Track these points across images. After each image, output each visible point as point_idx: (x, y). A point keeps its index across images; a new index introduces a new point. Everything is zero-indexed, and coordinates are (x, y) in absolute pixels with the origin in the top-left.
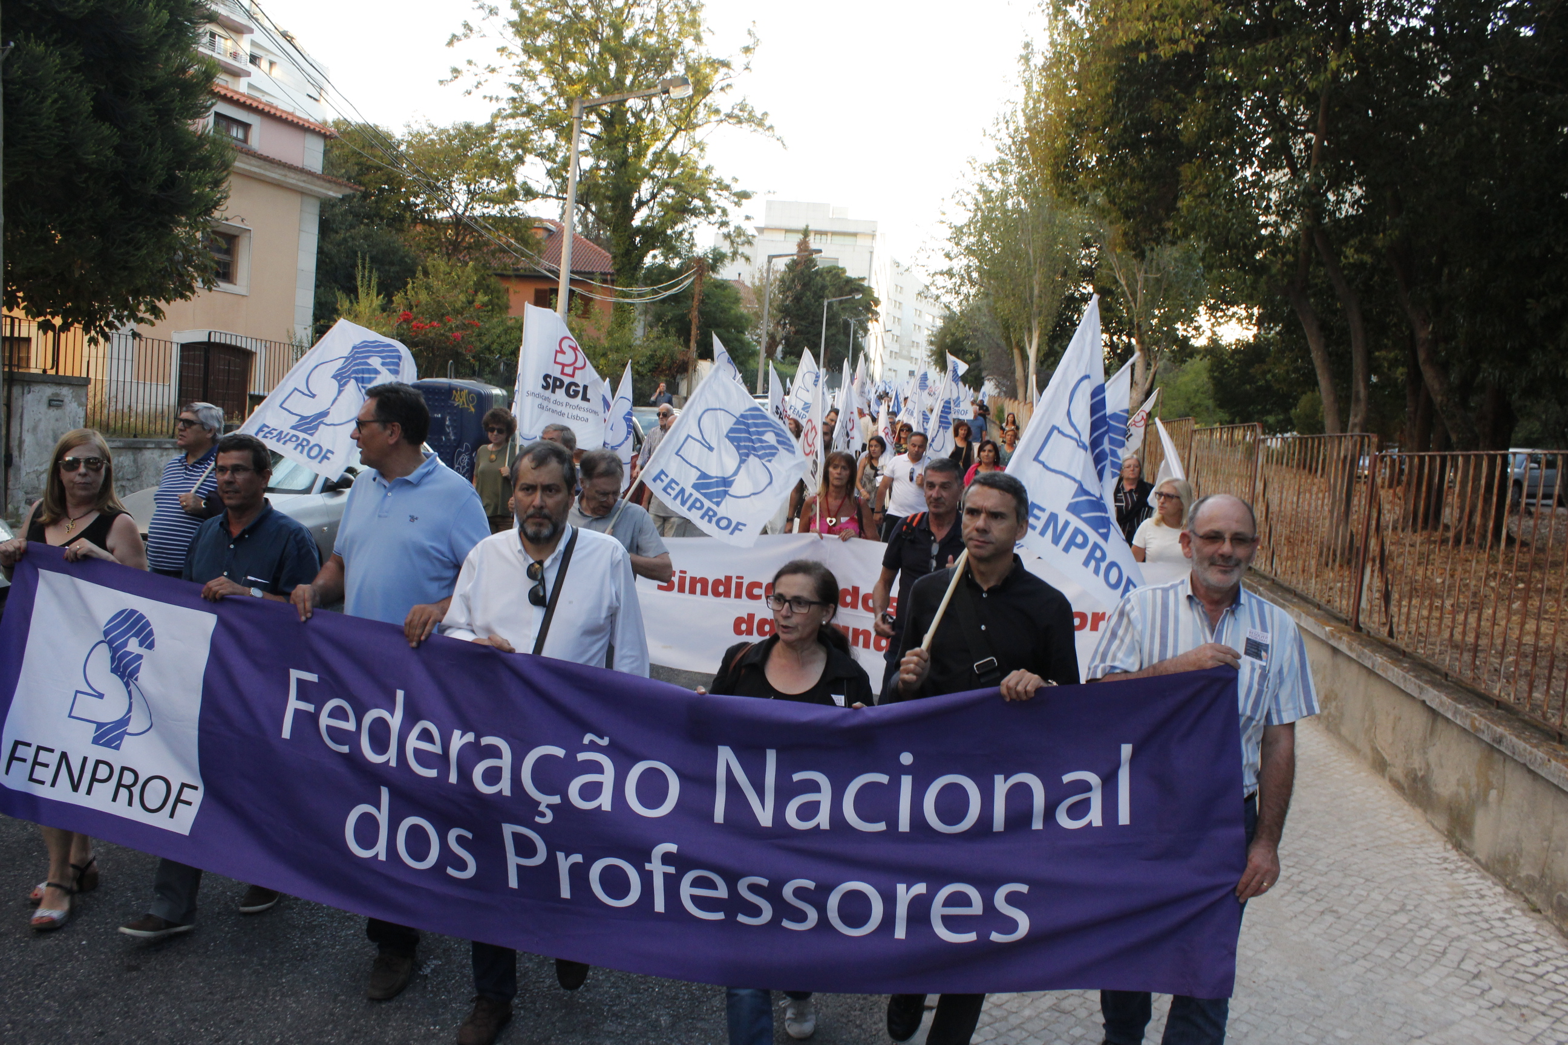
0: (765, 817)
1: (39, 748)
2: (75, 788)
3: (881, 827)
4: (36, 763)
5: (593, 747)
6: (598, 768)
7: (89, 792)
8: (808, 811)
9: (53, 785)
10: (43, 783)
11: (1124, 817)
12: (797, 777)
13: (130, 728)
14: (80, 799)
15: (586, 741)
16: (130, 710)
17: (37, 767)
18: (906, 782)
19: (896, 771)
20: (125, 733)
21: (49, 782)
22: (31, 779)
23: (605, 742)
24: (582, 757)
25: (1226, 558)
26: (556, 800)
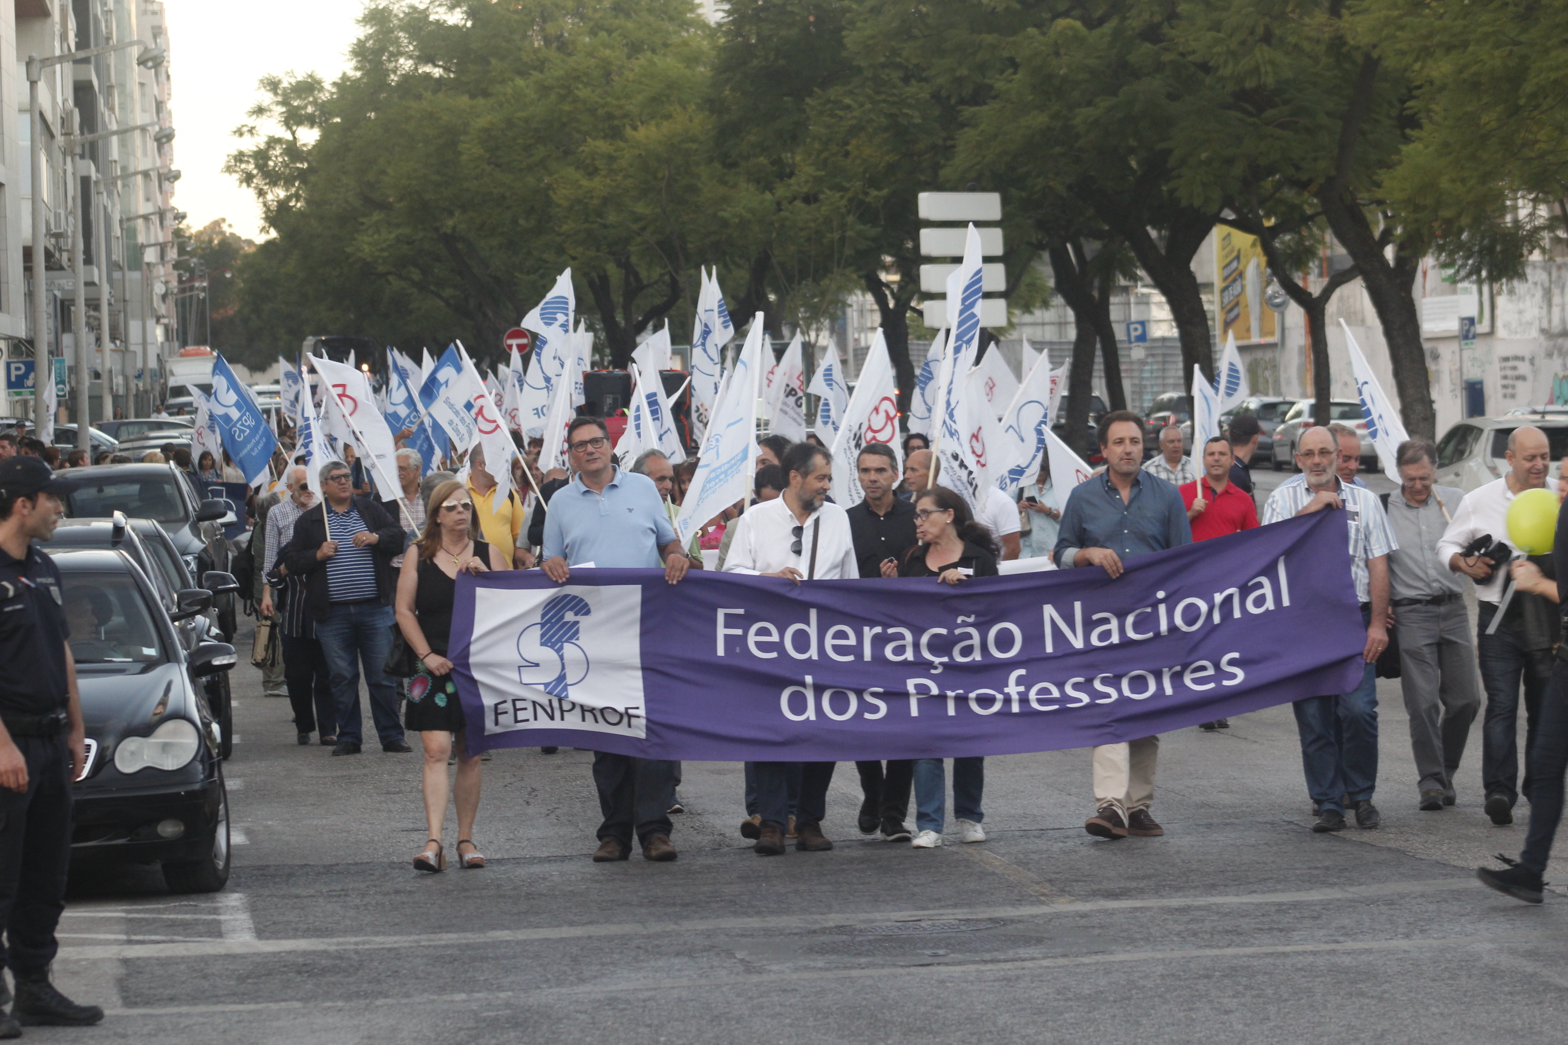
0: (1078, 643)
1: (514, 701)
2: (552, 718)
3: (1151, 635)
4: (516, 710)
5: (965, 624)
6: (969, 636)
7: (562, 719)
8: (1106, 635)
9: (536, 719)
10: (527, 720)
11: (1286, 602)
12: (1095, 617)
13: (569, 681)
14: (557, 724)
15: (959, 620)
16: (563, 668)
17: (519, 713)
18: (1162, 609)
19: (1155, 605)
20: (566, 685)
21: (531, 717)
22: (516, 721)
23: (972, 619)
24: (957, 632)
25: (1317, 465)
26: (945, 659)
